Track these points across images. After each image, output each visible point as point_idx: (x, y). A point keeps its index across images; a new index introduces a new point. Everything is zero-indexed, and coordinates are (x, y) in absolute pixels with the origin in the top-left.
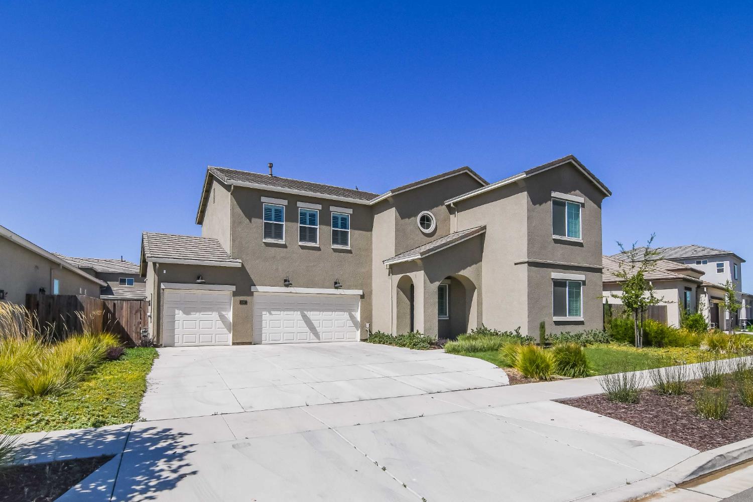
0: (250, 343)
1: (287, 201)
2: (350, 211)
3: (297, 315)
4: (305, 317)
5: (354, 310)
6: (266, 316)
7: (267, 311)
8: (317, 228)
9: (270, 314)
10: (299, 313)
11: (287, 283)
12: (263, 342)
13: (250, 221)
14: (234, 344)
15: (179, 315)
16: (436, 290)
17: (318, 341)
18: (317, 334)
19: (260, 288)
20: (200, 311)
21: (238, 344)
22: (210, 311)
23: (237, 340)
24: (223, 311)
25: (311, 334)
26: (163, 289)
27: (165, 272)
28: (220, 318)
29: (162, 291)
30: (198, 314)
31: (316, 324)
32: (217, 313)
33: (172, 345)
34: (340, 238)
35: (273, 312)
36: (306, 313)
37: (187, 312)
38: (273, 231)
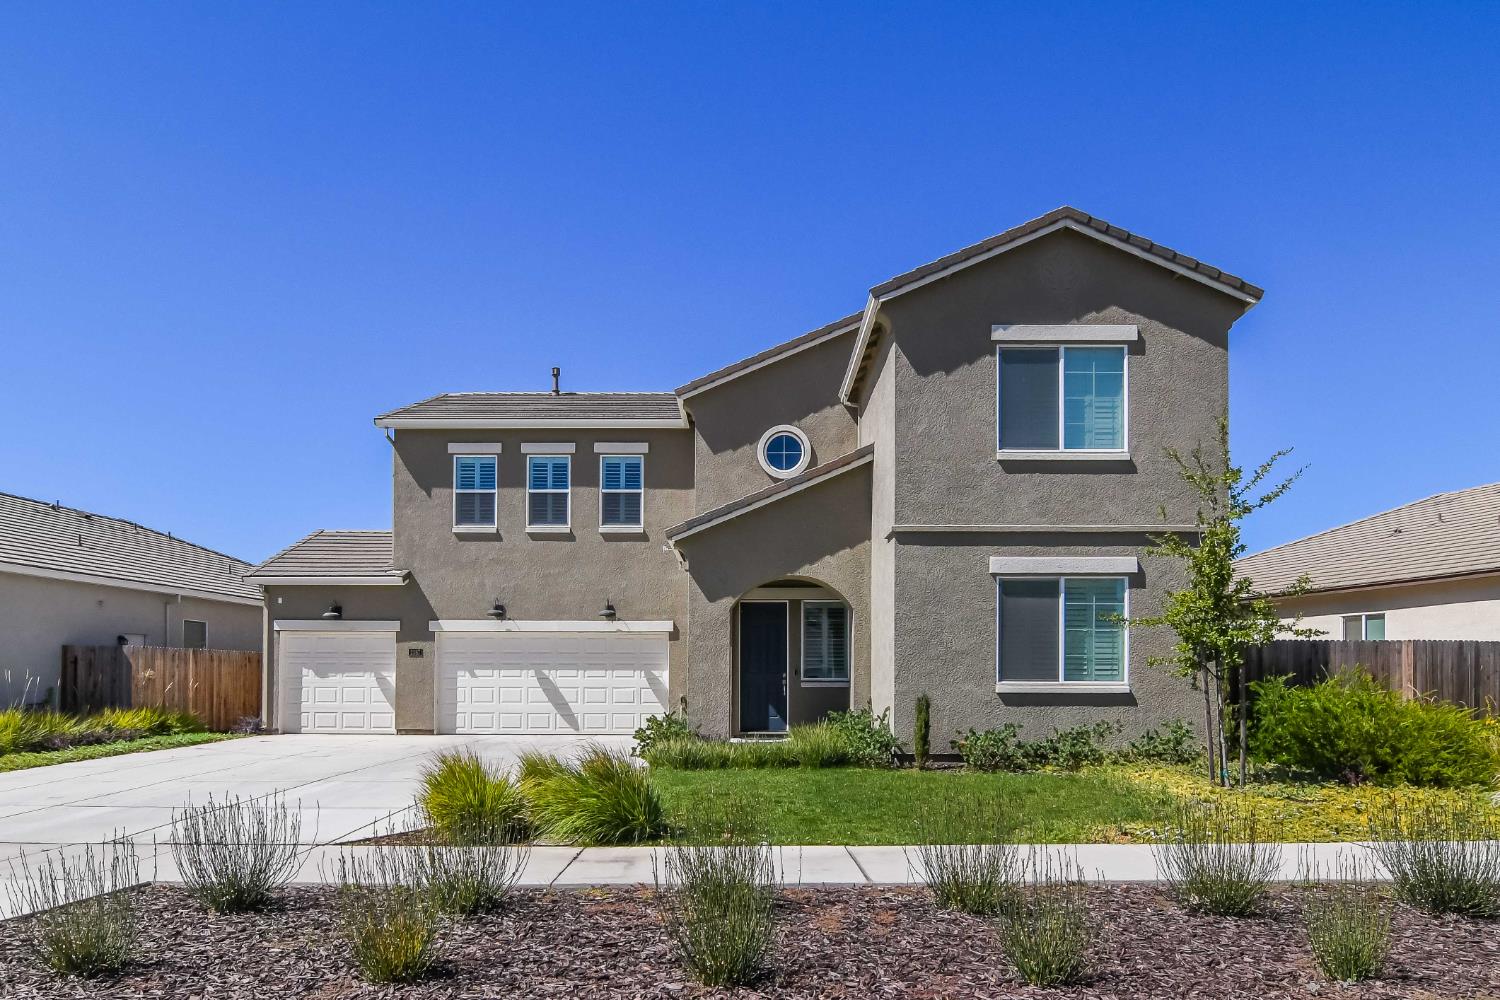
0: (430, 732)
1: (500, 445)
2: (644, 447)
3: (528, 678)
4: (544, 681)
5: (657, 667)
6: (463, 679)
7: (465, 670)
8: (566, 494)
9: (473, 675)
10: (532, 672)
11: (500, 613)
12: (458, 731)
13: (429, 495)
14: (399, 732)
15: (309, 677)
16: (727, 616)
17: (572, 731)
18: (570, 718)
19: (447, 625)
20: (343, 672)
21: (408, 732)
22: (359, 671)
23: (404, 724)
24: (385, 670)
25: (558, 715)
26: (278, 632)
27: (280, 601)
28: (378, 683)
29: (276, 635)
30: (339, 676)
31: (568, 695)
32: (373, 674)
33: (296, 731)
34: (619, 508)
35: (477, 672)
36: (546, 672)
37: (321, 673)
38: (474, 508)
